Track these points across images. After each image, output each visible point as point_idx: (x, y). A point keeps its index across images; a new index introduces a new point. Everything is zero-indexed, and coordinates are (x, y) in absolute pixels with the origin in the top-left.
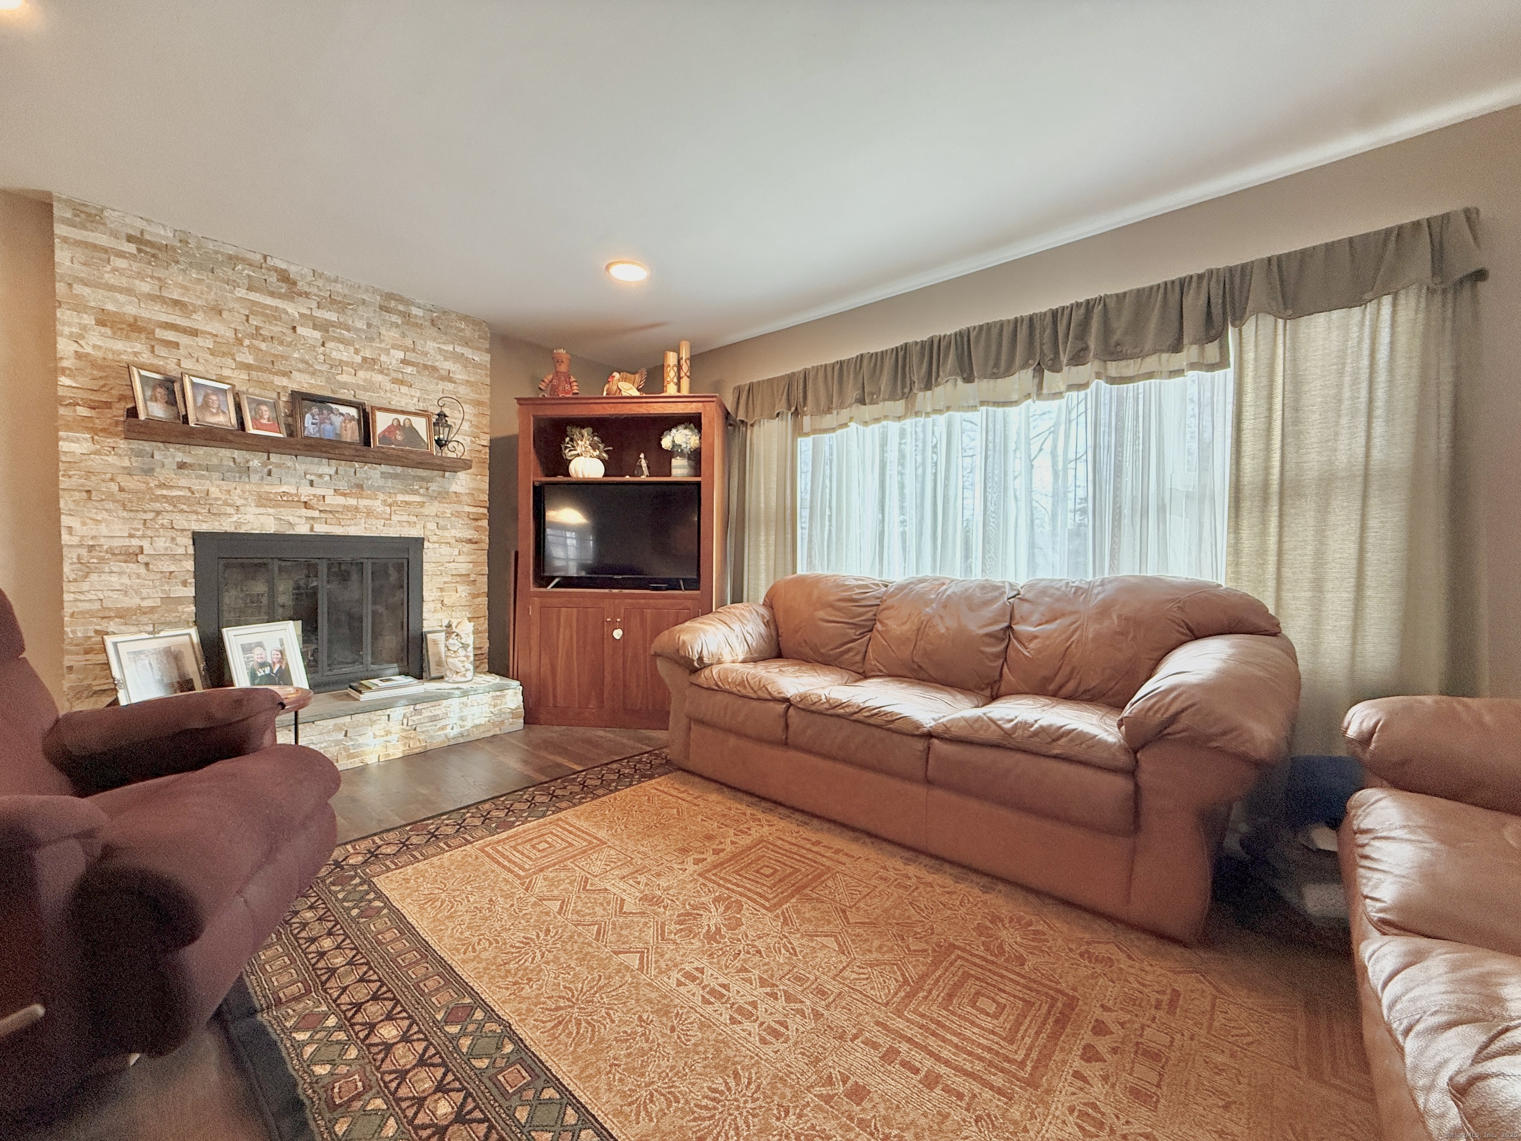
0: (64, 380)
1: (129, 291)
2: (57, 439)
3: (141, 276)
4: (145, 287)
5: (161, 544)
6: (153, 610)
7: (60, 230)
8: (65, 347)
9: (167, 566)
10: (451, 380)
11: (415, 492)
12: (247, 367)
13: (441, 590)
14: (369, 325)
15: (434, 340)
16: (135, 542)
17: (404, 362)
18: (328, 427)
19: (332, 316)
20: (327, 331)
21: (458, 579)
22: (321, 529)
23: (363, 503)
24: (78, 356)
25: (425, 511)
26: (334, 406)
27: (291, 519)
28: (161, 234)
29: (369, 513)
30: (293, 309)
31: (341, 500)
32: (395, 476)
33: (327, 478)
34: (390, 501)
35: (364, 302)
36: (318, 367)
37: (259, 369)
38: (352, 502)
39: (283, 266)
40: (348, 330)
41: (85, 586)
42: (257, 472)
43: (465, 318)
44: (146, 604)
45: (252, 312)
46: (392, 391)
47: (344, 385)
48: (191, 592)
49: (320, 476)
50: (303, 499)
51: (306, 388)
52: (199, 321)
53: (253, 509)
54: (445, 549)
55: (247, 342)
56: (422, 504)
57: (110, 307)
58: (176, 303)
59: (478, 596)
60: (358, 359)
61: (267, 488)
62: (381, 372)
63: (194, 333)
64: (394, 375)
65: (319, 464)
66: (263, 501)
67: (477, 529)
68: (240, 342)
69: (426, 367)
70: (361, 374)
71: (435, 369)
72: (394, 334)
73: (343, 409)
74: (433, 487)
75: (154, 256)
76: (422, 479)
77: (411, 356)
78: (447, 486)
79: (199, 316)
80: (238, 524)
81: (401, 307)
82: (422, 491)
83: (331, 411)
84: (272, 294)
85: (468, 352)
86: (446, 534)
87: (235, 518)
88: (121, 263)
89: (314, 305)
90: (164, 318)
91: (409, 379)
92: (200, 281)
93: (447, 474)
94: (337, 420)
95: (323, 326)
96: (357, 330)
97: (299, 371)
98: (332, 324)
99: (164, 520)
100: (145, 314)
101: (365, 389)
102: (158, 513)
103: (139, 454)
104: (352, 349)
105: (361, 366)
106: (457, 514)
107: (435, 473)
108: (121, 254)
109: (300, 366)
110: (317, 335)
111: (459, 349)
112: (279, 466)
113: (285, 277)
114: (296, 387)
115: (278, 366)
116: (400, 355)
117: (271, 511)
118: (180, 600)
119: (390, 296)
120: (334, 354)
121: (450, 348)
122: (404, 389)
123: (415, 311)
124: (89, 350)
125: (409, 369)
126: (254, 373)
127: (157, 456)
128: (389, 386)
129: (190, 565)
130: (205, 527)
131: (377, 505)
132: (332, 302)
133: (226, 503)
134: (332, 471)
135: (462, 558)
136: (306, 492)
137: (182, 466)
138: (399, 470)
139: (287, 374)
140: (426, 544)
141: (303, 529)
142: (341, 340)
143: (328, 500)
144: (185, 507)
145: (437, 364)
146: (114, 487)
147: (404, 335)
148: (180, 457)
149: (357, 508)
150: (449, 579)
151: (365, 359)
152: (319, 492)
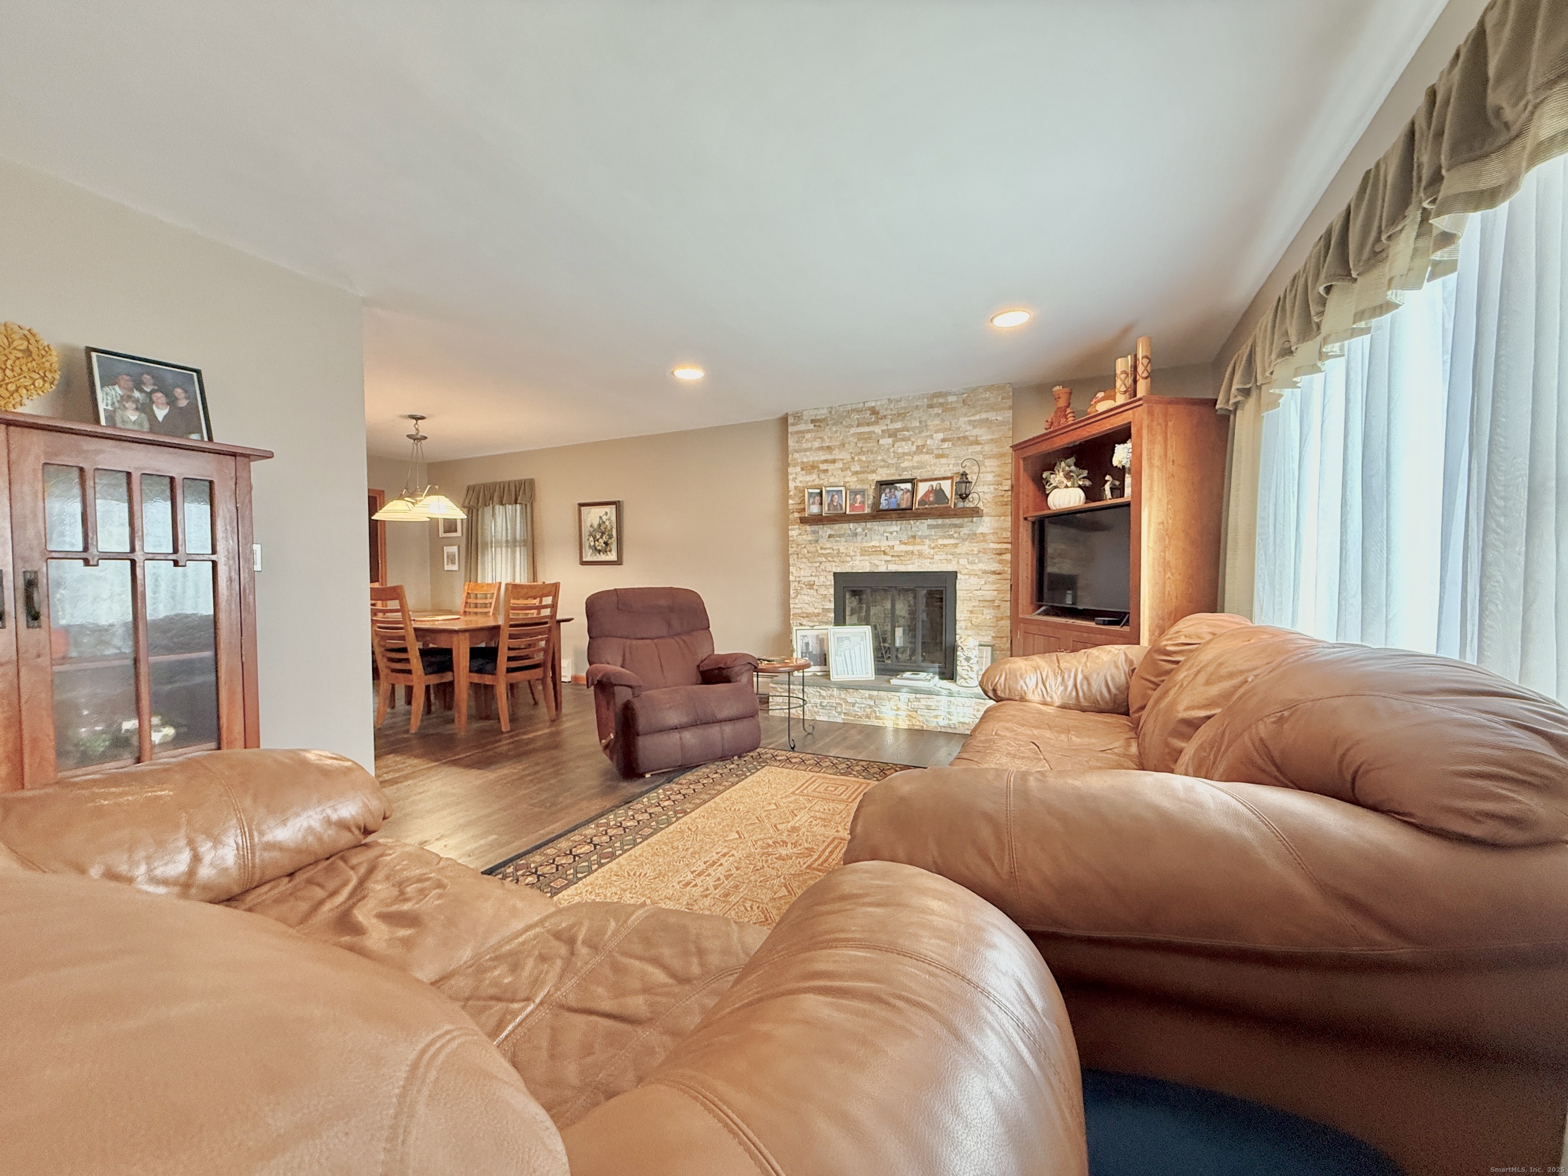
0: (791, 502)
1: (810, 449)
2: (788, 530)
3: (815, 439)
4: (816, 444)
5: (822, 579)
6: (818, 615)
7: (790, 429)
8: (792, 485)
9: (823, 591)
10: (977, 443)
11: (951, 537)
12: (856, 473)
13: (971, 612)
14: (920, 422)
15: (965, 415)
16: (813, 579)
17: (943, 440)
18: (893, 500)
19: (898, 425)
20: (896, 436)
21: (986, 604)
22: (893, 568)
23: (916, 548)
24: (796, 488)
25: (958, 551)
26: (898, 485)
27: (876, 562)
28: (823, 413)
29: (920, 555)
30: (878, 429)
31: (904, 548)
32: (936, 526)
33: (895, 534)
34: (933, 545)
35: (917, 407)
36: (891, 462)
37: (861, 472)
38: (910, 548)
39: (873, 404)
40: (908, 431)
41: (797, 601)
42: (860, 535)
43: (989, 388)
44: (816, 611)
45: (858, 440)
46: (935, 464)
47: (905, 469)
48: (832, 606)
49: (891, 533)
50: (883, 549)
51: (885, 478)
52: (837, 454)
53: (858, 558)
54: (974, 580)
55: (856, 458)
56: (956, 545)
57: (805, 460)
58: (828, 447)
59: (1002, 619)
60: (914, 448)
61: (865, 544)
62: (927, 453)
63: (834, 461)
64: (936, 452)
65: (891, 525)
66: (864, 552)
67: (1001, 562)
68: (853, 458)
69: (959, 438)
70: (916, 458)
71: (965, 438)
72: (937, 422)
73: (903, 486)
74: (964, 531)
75: (819, 426)
76: (956, 526)
77: (948, 435)
78: (974, 529)
79: (836, 452)
80: (853, 567)
81: (941, 400)
82: (955, 535)
83: (896, 488)
84: (868, 424)
85: (992, 416)
86: (975, 567)
87: (851, 564)
88: (808, 436)
89: (888, 421)
90: (823, 458)
91: (947, 452)
92: (836, 431)
93: (975, 519)
94: (899, 494)
95: (893, 434)
96: (913, 429)
97: (881, 467)
98: (898, 430)
99: (822, 567)
100: (816, 459)
101: (918, 468)
102: (821, 563)
103: (814, 532)
104: (910, 442)
105: (915, 453)
106: (984, 551)
107: (966, 520)
108: (809, 431)
109: (882, 464)
110: (890, 441)
111: (984, 416)
112: (870, 530)
113: (874, 411)
114: (879, 478)
115: (871, 468)
116: (941, 436)
117: (867, 558)
118: (828, 610)
119: (935, 395)
120: (900, 450)
121: (977, 417)
122: (943, 461)
123: (951, 399)
124: (798, 484)
125: (946, 445)
126: (860, 476)
127: (820, 533)
128: (933, 461)
129: (832, 591)
130: (839, 570)
131: (925, 549)
132: (901, 416)
133: (847, 555)
134: (898, 529)
135: (987, 587)
136: (884, 544)
137: (830, 536)
138: (940, 521)
139: (874, 472)
140: (959, 576)
141: (882, 569)
142: (905, 439)
143: (896, 548)
144: (830, 559)
145: (967, 433)
146: (805, 550)
147: (943, 420)
148: (829, 532)
149: (912, 552)
150: (977, 604)
151: (918, 447)
152: (891, 543)
